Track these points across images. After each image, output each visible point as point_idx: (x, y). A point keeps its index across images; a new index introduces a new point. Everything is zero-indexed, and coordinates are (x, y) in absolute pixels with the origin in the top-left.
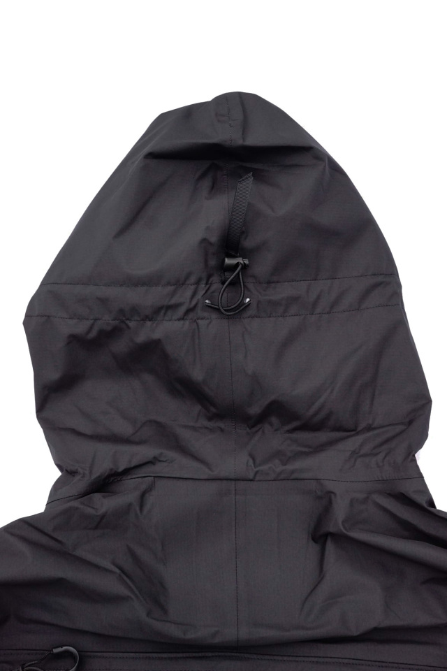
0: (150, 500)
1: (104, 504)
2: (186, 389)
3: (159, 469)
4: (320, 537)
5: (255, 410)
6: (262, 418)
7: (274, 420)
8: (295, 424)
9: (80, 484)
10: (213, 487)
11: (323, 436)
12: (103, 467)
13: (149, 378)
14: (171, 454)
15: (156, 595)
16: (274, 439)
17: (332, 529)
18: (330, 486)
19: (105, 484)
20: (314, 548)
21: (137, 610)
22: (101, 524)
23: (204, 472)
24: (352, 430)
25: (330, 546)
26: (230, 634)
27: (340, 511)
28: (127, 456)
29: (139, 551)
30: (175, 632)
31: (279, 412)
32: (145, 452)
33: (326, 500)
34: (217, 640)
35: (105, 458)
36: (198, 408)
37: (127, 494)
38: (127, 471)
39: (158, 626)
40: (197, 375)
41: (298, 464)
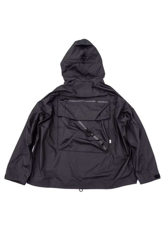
0: (75, 83)
1: (70, 83)
2: (79, 72)
3: (76, 80)
4: (93, 87)
5: (86, 74)
6: (87, 75)
7: (88, 75)
8: (90, 76)
9: (67, 82)
10: (82, 82)
11: (93, 77)
12: (70, 80)
13: (74, 71)
14: (77, 79)
15: (76, 92)
16: (88, 77)
17: (94, 86)
18: (94, 82)
19: (70, 82)
20: (92, 89)
21: (74, 94)
22: (70, 86)
23: (80, 80)
24: (97, 77)
25: (94, 88)
26: (83, 96)
27: (95, 84)
28: (72, 79)
29: (74, 89)
30: (78, 96)
31: (88, 74)
32: (74, 78)
33: (94, 83)
34: (82, 97)
35: (70, 79)
36: (80, 74)
37: (72, 82)
38: (72, 80)
39: (76, 95)
40: (80, 70)
41: (91, 80)
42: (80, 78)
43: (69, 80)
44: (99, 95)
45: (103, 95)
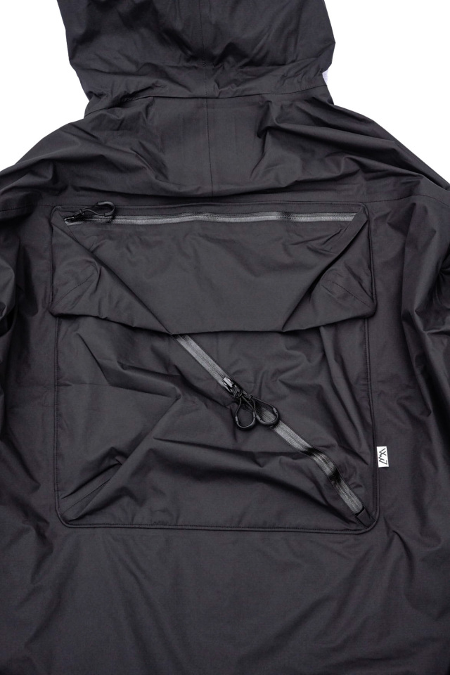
0: (152, 111)
1: (122, 113)
2: (171, 38)
3: (156, 92)
4: (262, 132)
5: (218, 51)
6: (221, 59)
7: (231, 59)
8: (246, 61)
9: (106, 102)
10: (193, 102)
11: (262, 69)
12: (119, 90)
13: (144, 31)
14: (162, 82)
15: (160, 169)
16: (231, 69)
17: (269, 124)
18: (268, 97)
19: (123, 101)
20: (258, 141)
21: (151, 175)
22: (121, 126)
23: (186, 93)
24: (284, 65)
25: (269, 138)
26: (207, 189)
27: (275, 112)
28: (135, 84)
29: (144, 143)
30: (173, 188)
31: (233, 50)
32: (145, 81)
33: (265, 107)
34: (199, 193)
35: (121, 86)
36: (179, 52)
37: (137, 106)
38: (135, 94)
39: (164, 184)
40: (178, 25)
41: (247, 86)
42: (183, 77)
43: (115, 95)
44: (299, 176)
45: (325, 175)
